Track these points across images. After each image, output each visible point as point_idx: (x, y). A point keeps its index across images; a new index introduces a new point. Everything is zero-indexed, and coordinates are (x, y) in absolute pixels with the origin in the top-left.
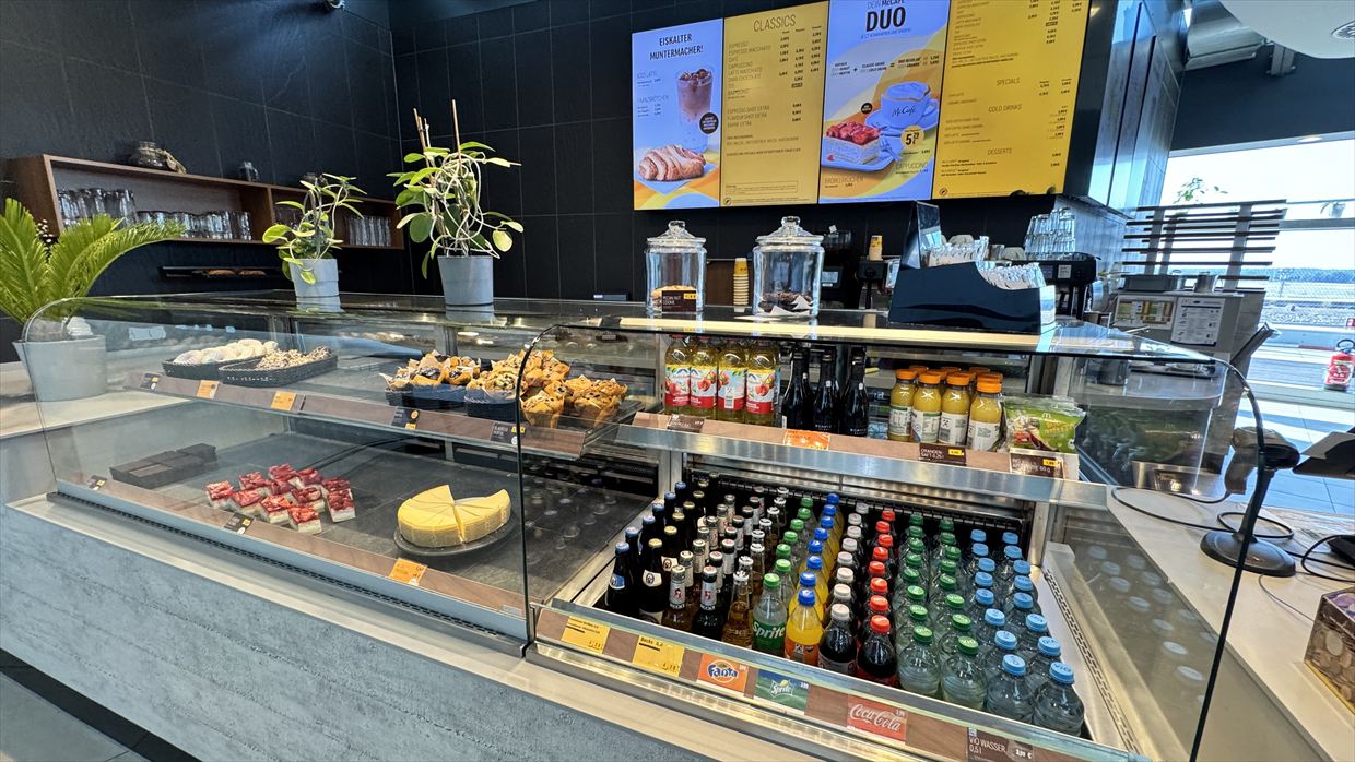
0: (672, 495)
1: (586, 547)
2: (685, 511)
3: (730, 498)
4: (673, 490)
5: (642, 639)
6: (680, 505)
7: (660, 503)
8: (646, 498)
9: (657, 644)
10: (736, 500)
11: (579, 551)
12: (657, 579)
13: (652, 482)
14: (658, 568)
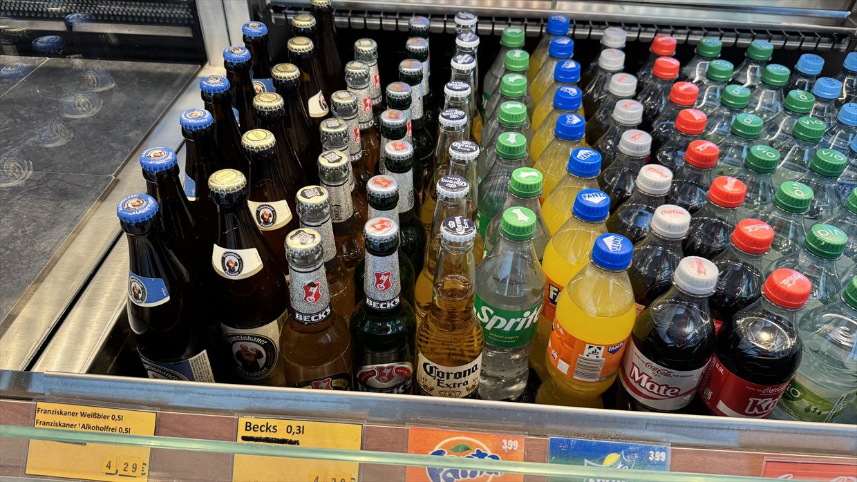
0: (241, 53)
1: (64, 194)
2: (281, 87)
3: (366, 46)
4: (238, 41)
5: (248, 426)
6: (264, 73)
7: (215, 74)
8: (184, 69)
9: (289, 429)
10: (380, 50)
11: (50, 205)
12: (252, 262)
13: (189, 35)
14: (248, 234)
